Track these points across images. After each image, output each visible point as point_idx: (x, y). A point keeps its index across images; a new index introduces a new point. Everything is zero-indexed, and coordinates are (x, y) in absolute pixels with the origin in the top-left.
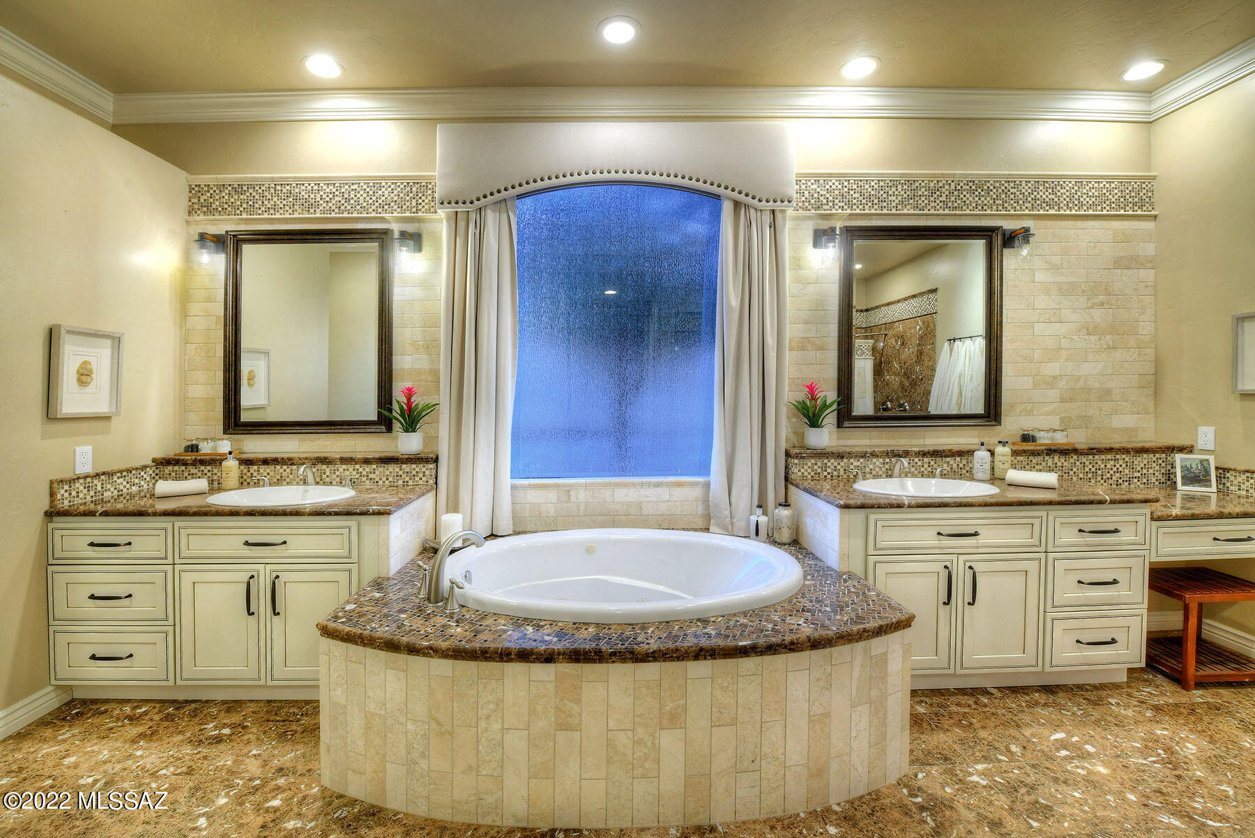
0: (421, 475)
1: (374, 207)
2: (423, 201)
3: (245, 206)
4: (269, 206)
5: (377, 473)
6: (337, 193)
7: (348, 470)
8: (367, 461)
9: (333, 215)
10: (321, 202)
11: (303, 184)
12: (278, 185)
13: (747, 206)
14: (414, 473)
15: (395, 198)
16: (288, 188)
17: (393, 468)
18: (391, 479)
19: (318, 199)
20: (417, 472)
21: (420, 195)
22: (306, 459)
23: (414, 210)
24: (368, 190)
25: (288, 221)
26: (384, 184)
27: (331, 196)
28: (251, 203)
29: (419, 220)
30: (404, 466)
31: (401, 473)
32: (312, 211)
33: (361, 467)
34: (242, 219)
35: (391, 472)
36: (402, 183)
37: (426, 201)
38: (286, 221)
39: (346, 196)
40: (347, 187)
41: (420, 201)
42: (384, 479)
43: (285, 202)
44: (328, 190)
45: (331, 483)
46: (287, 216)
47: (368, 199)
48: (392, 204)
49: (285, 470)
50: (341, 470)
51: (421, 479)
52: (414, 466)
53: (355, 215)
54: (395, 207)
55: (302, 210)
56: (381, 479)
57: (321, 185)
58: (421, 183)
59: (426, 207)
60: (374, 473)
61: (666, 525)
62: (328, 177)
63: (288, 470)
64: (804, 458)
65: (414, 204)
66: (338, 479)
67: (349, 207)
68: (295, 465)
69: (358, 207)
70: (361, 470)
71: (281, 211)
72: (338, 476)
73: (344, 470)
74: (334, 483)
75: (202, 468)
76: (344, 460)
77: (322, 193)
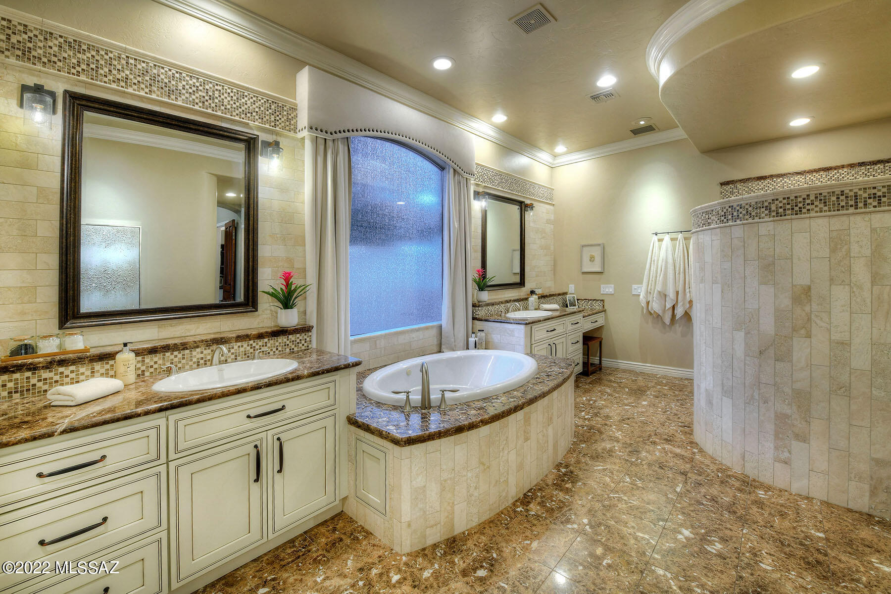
0: (303, 342)
1: (237, 112)
2: (280, 119)
3: (84, 67)
4: (119, 77)
5: (269, 345)
6: (200, 88)
7: (242, 346)
8: (260, 336)
9: (197, 107)
10: (184, 92)
11: (163, 68)
12: (132, 58)
13: (459, 174)
14: (298, 341)
15: (257, 110)
16: (144, 65)
17: (282, 339)
18: (280, 349)
19: (180, 88)
20: (301, 340)
21: (278, 113)
22: (202, 341)
23: (273, 124)
24: (232, 94)
25: (145, 100)
26: (246, 94)
27: (194, 89)
28: (93, 66)
29: (277, 134)
30: (290, 336)
31: (288, 342)
32: (173, 97)
33: (254, 342)
34: (80, 81)
35: (280, 343)
36: (263, 99)
37: (283, 119)
38: (141, 98)
39: (210, 93)
40: (211, 85)
41: (278, 118)
42: (274, 349)
43: (140, 79)
44: (191, 82)
45: (226, 361)
46: (142, 93)
47: (232, 102)
48: (254, 114)
49: (176, 356)
50: (236, 347)
51: (303, 345)
52: (298, 335)
53: (219, 113)
54: (257, 117)
55: (162, 93)
56: (272, 350)
57: (184, 75)
58: (278, 103)
59: (283, 124)
60: (266, 346)
61: (421, 354)
62: (193, 70)
63: (180, 356)
64: (482, 306)
65: (273, 119)
66: (233, 356)
67: (213, 105)
68: (187, 349)
69: (223, 108)
70: (254, 345)
71: (135, 87)
72: (233, 354)
73: (239, 347)
74: (229, 360)
75: (61, 369)
76: (239, 338)
77: (184, 83)
